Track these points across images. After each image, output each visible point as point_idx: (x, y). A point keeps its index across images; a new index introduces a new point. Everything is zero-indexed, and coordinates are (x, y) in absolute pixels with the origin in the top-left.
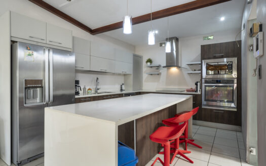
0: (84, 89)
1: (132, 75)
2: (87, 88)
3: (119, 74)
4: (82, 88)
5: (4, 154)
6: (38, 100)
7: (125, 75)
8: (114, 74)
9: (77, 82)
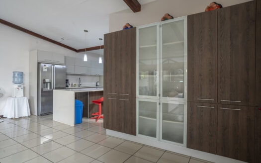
0: (72, 84)
1: (103, 77)
2: (74, 84)
3: (95, 76)
4: (70, 83)
5: (34, 112)
6: (48, 88)
7: (99, 76)
8: (91, 75)
9: (67, 81)
